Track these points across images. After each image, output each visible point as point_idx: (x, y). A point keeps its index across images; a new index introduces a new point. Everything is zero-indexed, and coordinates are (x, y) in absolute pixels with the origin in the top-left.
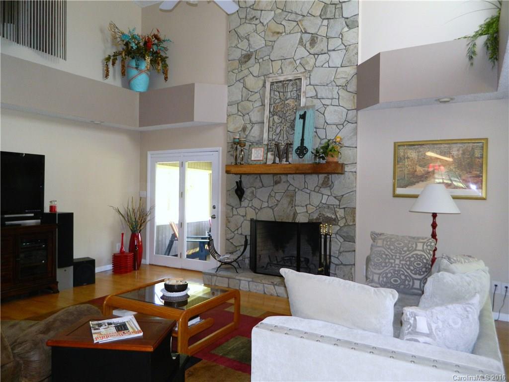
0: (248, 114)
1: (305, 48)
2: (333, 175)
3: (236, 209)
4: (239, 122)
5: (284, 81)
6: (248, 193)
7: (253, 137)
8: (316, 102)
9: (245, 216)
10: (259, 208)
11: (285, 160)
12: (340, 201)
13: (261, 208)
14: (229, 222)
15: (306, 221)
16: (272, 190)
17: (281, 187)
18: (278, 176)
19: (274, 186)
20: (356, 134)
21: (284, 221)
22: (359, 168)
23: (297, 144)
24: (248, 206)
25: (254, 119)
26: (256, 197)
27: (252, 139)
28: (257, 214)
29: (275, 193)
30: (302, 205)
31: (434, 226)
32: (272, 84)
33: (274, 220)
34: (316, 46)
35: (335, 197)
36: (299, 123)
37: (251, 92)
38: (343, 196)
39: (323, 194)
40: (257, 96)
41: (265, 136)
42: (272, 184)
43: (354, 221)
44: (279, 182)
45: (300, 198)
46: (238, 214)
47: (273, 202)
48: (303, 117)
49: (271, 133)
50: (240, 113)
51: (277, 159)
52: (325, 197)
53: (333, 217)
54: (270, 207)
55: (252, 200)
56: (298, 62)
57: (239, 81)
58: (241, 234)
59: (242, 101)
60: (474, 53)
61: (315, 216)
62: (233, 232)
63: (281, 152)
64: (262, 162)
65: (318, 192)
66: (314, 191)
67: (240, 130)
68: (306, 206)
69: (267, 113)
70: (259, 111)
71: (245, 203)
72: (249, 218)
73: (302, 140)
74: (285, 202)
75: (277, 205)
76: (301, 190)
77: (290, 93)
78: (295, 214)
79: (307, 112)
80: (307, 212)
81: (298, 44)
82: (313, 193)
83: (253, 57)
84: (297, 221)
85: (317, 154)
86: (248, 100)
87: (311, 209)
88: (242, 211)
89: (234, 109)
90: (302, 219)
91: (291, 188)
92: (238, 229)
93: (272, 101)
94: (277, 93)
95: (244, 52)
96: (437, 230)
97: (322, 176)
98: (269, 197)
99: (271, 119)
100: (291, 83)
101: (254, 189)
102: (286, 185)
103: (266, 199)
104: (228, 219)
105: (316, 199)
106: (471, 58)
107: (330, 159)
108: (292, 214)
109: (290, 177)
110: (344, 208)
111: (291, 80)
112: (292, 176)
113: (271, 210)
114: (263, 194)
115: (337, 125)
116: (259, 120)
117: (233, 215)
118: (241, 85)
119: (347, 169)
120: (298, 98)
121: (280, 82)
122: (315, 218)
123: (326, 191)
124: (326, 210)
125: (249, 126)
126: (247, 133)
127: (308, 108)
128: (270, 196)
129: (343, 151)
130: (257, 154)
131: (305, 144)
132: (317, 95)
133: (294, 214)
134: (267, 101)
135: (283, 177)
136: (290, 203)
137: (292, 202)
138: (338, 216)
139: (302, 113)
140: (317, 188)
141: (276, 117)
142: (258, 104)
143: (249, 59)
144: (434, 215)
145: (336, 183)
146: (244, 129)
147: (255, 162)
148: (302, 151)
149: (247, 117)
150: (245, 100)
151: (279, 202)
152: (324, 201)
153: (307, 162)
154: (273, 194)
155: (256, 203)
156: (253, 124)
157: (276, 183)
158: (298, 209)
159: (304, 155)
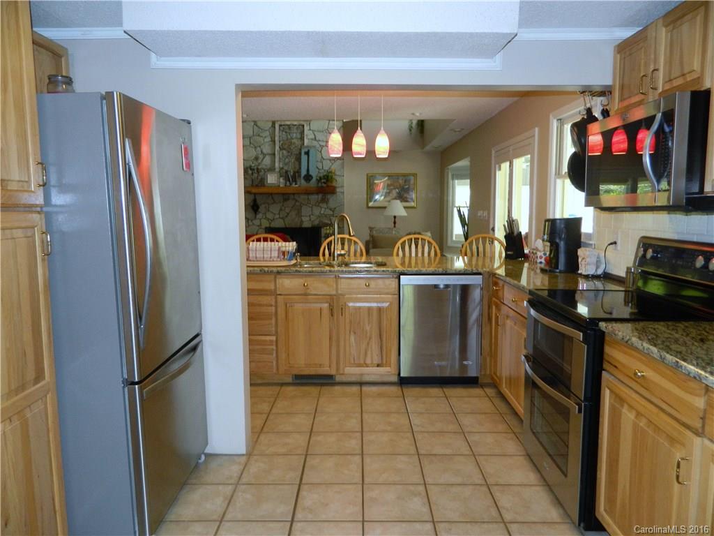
0: (260, 147)
2: (328, 195)
4: (252, 153)
5: (290, 125)
6: (262, 208)
7: (265, 165)
8: (315, 143)
9: (261, 225)
10: (272, 219)
11: (294, 183)
12: (333, 211)
13: (274, 219)
15: (310, 226)
16: (283, 205)
17: (290, 203)
18: (287, 195)
19: (283, 202)
20: (343, 167)
21: (293, 227)
22: (346, 190)
23: (304, 172)
24: (262, 218)
25: (265, 151)
26: (269, 211)
27: (264, 167)
28: (270, 223)
29: (285, 207)
30: (307, 215)
31: (395, 223)
32: (280, 126)
33: (284, 226)
35: (330, 209)
36: (304, 158)
37: (262, 129)
38: (335, 208)
39: (321, 207)
40: (267, 133)
41: (277, 165)
43: (343, 224)
44: (288, 199)
45: (306, 211)
46: (253, 224)
47: (283, 214)
48: (307, 153)
49: (281, 163)
50: (252, 145)
51: (288, 183)
52: (323, 209)
53: (329, 222)
54: (282, 218)
55: (265, 213)
59: (254, 136)
60: (412, 127)
61: (316, 223)
63: (290, 177)
64: (276, 185)
65: (318, 206)
66: (315, 205)
67: (254, 159)
68: (310, 216)
69: (277, 148)
70: (269, 145)
71: (260, 216)
72: (263, 227)
73: (308, 170)
74: (293, 213)
75: (286, 216)
76: (305, 205)
77: (295, 134)
78: (302, 221)
79: (310, 150)
80: (310, 220)
82: (314, 207)
84: (303, 226)
85: (319, 180)
86: (259, 135)
87: (313, 218)
88: (257, 222)
89: (247, 142)
90: (307, 224)
91: (297, 204)
93: (281, 138)
94: (284, 133)
96: (396, 225)
97: (320, 196)
99: (281, 153)
100: (295, 127)
101: (267, 205)
102: (293, 202)
103: (277, 212)
105: (317, 211)
106: (410, 130)
107: (329, 184)
108: (299, 222)
109: (296, 197)
111: (296, 125)
112: (298, 195)
113: (282, 220)
114: (275, 209)
115: (330, 160)
116: (269, 152)
117: (249, 226)
118: (253, 123)
119: (338, 190)
120: (302, 139)
121: (287, 125)
123: (324, 205)
124: (324, 218)
125: (261, 156)
126: (260, 161)
127: (311, 147)
128: (281, 210)
129: (337, 178)
130: (272, 179)
131: (311, 173)
132: (315, 138)
134: (277, 139)
135: (292, 196)
136: (297, 214)
137: (299, 214)
138: (333, 222)
139: (307, 150)
140: (317, 203)
141: (285, 152)
142: (268, 139)
144: (395, 217)
145: (331, 201)
146: (257, 158)
148: (308, 177)
149: (258, 148)
150: (256, 135)
151: (288, 214)
152: (322, 212)
153: (312, 186)
154: (283, 208)
155: (270, 216)
156: (265, 155)
157: (285, 200)
158: (304, 219)
159: (310, 180)
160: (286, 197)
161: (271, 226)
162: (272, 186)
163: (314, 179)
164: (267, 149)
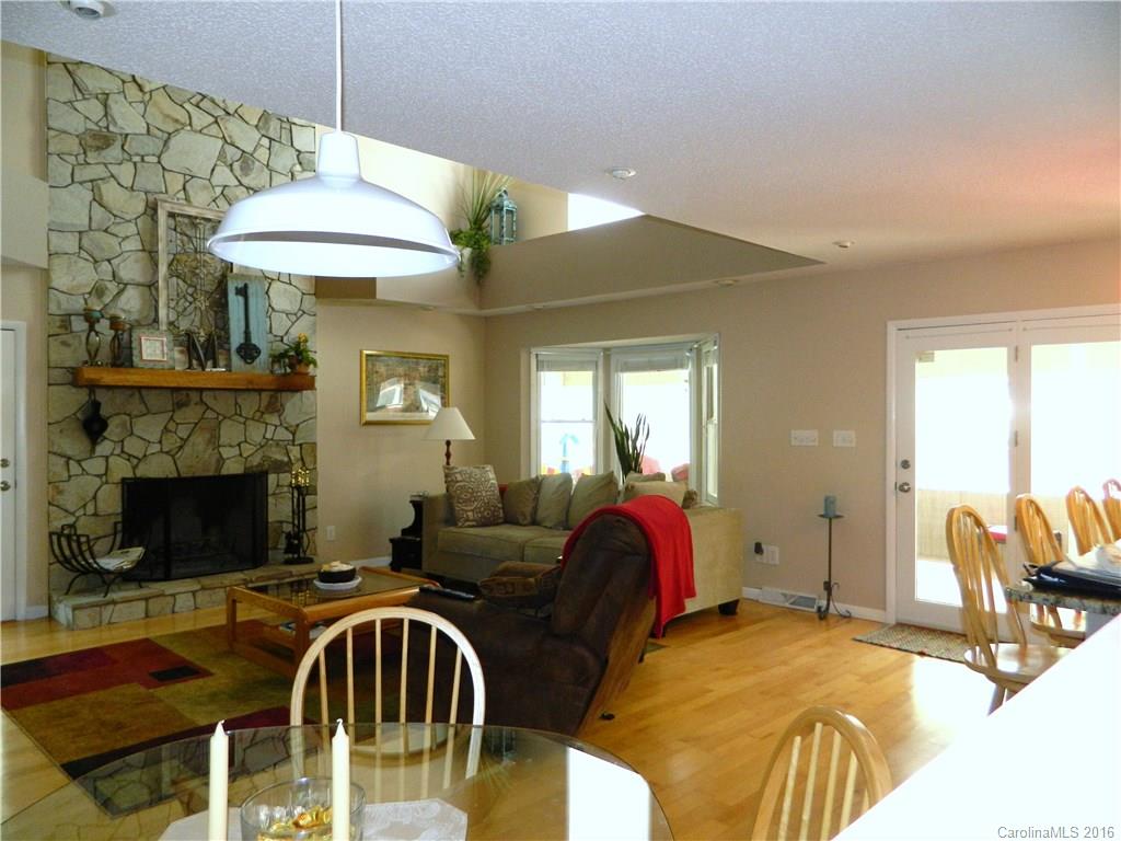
0: (109, 261)
1: (232, 170)
2: (284, 394)
3: (79, 462)
4: (85, 276)
5: (196, 218)
6: (113, 430)
7: (124, 311)
9: (106, 474)
10: (140, 456)
11: (210, 363)
12: (294, 434)
13: (145, 456)
14: (60, 492)
15: (241, 470)
16: (172, 418)
17: (191, 414)
18: (184, 392)
19: (173, 411)
20: (315, 332)
21: (197, 474)
23: (236, 339)
24: (112, 454)
25: (125, 274)
26: (132, 434)
28: (134, 467)
29: (177, 424)
30: (233, 444)
31: (448, 455)
32: (173, 216)
33: (176, 475)
34: (253, 175)
35: (286, 428)
36: (235, 302)
37: (115, 216)
38: (298, 425)
39: (267, 424)
40: (132, 229)
41: (162, 313)
42: (171, 408)
43: (315, 463)
44: (186, 404)
45: (230, 432)
46: (84, 473)
47: (171, 442)
48: (243, 292)
49: (175, 312)
50: (83, 254)
52: (271, 429)
53: (286, 459)
54: (167, 453)
55: (122, 441)
56: (218, 190)
57: (81, 183)
58: (95, 515)
59: (90, 229)
61: (256, 460)
62: (73, 514)
63: (199, 347)
64: (166, 366)
65: (258, 421)
66: (253, 419)
67: (89, 290)
68: (239, 445)
69: (163, 269)
70: (136, 261)
71: (104, 448)
72: (115, 478)
73: (247, 333)
74: (199, 440)
75: (181, 447)
76: (229, 418)
78: (221, 460)
79: (250, 286)
80: (241, 455)
81: (218, 160)
82: (250, 423)
83: (118, 144)
84: (224, 472)
85: (277, 358)
86: (106, 231)
87: (247, 450)
88: (95, 466)
89: (70, 244)
90: (233, 467)
91: (209, 414)
92: (85, 506)
94: (178, 236)
95: (91, 126)
97: (267, 397)
98: (163, 433)
100: (209, 225)
101: (127, 418)
102: (200, 409)
103: (155, 437)
104: (57, 488)
105: (256, 433)
107: (301, 370)
108: (213, 461)
109: (208, 398)
110: (301, 445)
111: (209, 220)
112: (211, 393)
113: (170, 458)
114: (150, 428)
115: (287, 314)
116: (138, 277)
117: (70, 477)
118: (89, 196)
121: (189, 217)
122: (255, 464)
123: (274, 419)
124: (274, 449)
125: (113, 288)
126: (107, 299)
127: (250, 278)
128: (166, 430)
130: (152, 350)
131: (254, 341)
133: (218, 461)
134: (162, 247)
135: (194, 396)
136: (209, 442)
137: (214, 441)
138: (292, 458)
139: (241, 285)
140: (258, 414)
141: (182, 283)
142: (133, 244)
143: (108, 146)
144: (449, 443)
145: (288, 406)
146: (98, 291)
147: (151, 365)
148: (248, 351)
149: (105, 266)
150: (99, 230)
151: (185, 441)
152: (268, 436)
153: (258, 371)
154: (172, 426)
155: (133, 447)
156: (124, 286)
157: (179, 405)
158: (226, 453)
159: (253, 359)
160: (180, 396)
161: (138, 475)
162: (153, 368)
163: (264, 357)
164: (131, 270)
